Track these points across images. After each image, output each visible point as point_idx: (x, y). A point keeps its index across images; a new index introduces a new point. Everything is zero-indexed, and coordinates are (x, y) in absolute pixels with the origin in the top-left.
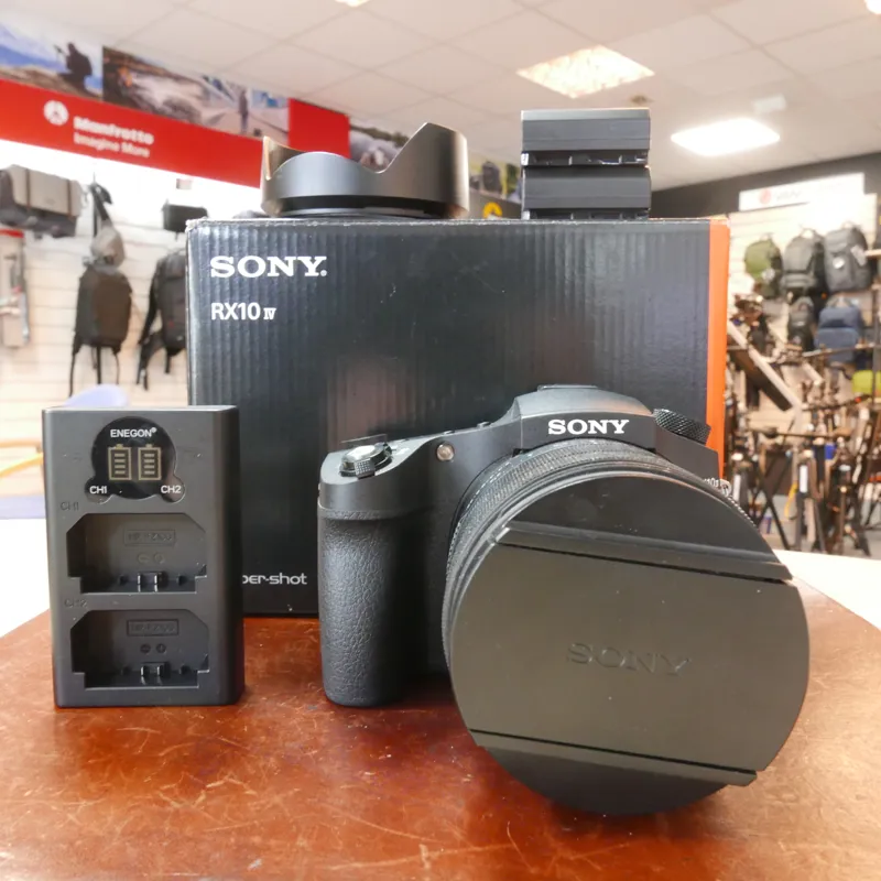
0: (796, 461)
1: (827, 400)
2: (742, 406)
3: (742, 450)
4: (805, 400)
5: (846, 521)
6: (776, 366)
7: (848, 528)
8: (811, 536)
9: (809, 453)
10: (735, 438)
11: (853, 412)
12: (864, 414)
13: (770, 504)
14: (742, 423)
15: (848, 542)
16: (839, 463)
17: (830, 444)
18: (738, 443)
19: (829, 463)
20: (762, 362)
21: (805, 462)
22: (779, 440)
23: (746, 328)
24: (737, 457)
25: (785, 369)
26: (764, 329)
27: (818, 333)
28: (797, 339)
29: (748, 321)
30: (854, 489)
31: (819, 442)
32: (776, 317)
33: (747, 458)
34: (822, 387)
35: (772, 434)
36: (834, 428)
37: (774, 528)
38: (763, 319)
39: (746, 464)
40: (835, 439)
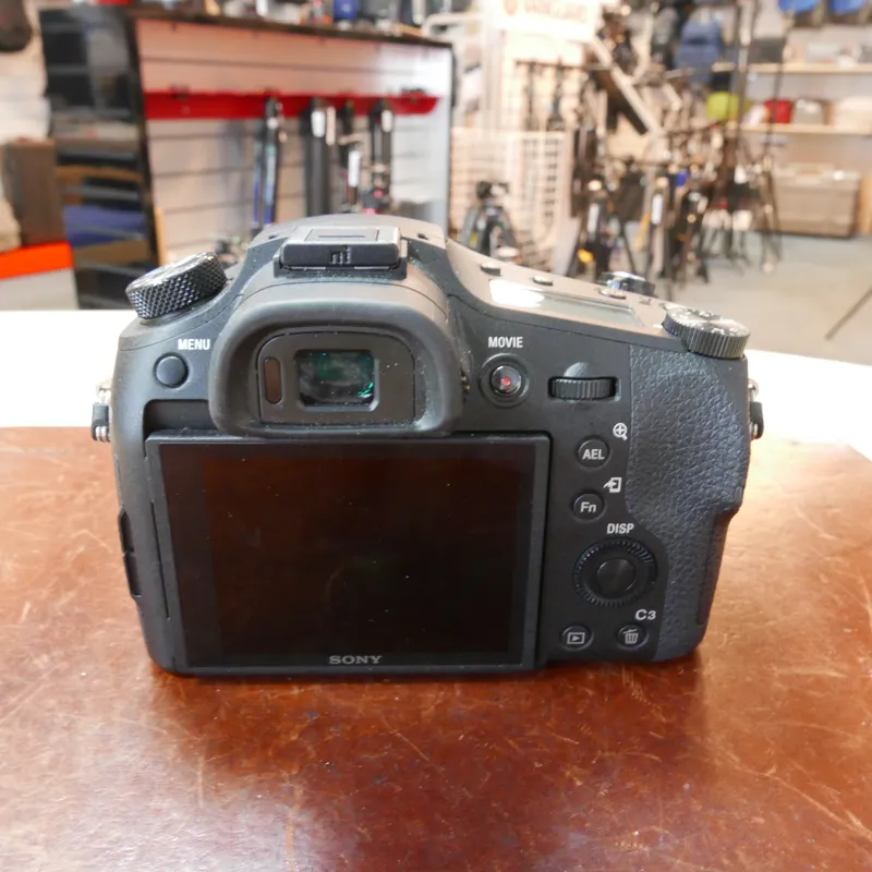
0: (649, 190)
1: (684, 126)
2: (601, 131)
3: (600, 178)
4: (662, 124)
5: (691, 250)
6: (637, 87)
7: (691, 256)
8: (658, 265)
9: (663, 182)
10: (594, 165)
11: (706, 139)
12: (717, 141)
13: (622, 234)
14: (601, 150)
15: (691, 270)
16: (690, 192)
17: (683, 172)
18: (597, 171)
19: (680, 191)
20: (624, 82)
21: (658, 191)
22: (634, 168)
23: (610, 44)
24: (595, 185)
25: (646, 91)
26: (628, 44)
27: (680, 51)
28: (659, 57)
29: (613, 36)
30: (700, 217)
31: (673, 170)
32: (639, 32)
33: (604, 187)
34: (680, 111)
35: (629, 162)
36: (688, 156)
37: (624, 257)
38: (628, 34)
39: (603, 195)
40: (688, 168)
